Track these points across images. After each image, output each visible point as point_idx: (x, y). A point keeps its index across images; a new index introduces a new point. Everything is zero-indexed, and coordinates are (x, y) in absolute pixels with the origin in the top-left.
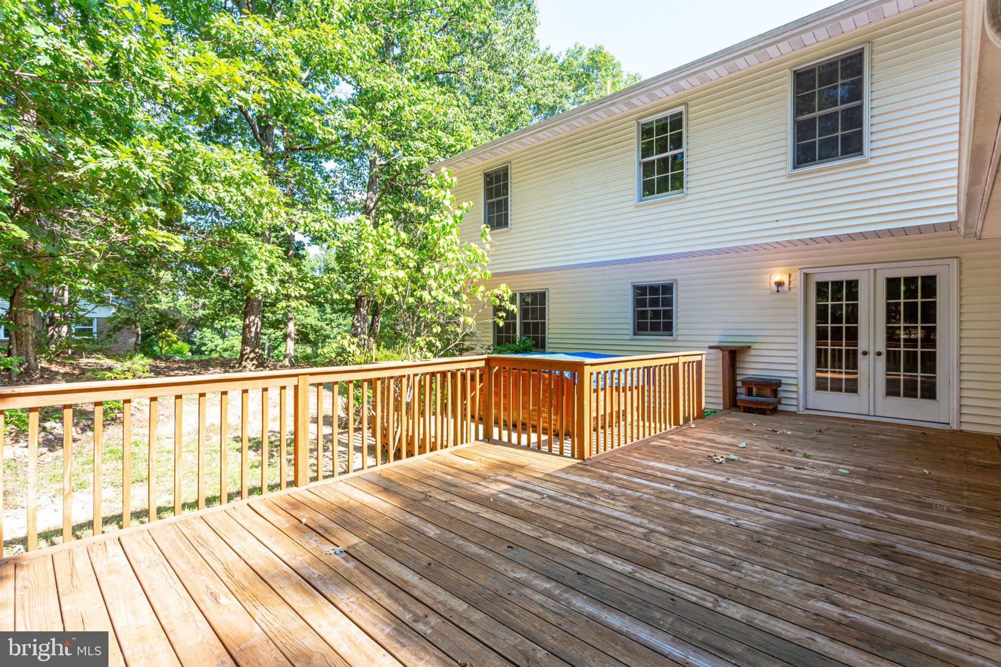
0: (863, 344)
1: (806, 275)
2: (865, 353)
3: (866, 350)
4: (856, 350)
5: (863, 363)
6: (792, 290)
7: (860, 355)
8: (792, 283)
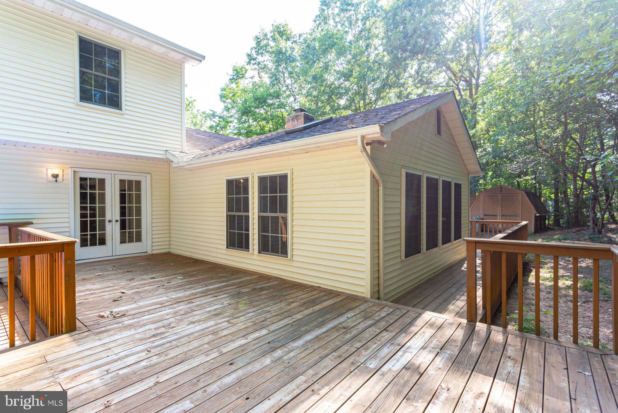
0: (108, 217)
1: (74, 171)
2: (110, 221)
3: (111, 219)
4: (105, 220)
5: (108, 226)
6: (65, 181)
7: (107, 223)
8: (64, 176)
